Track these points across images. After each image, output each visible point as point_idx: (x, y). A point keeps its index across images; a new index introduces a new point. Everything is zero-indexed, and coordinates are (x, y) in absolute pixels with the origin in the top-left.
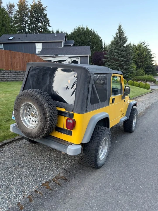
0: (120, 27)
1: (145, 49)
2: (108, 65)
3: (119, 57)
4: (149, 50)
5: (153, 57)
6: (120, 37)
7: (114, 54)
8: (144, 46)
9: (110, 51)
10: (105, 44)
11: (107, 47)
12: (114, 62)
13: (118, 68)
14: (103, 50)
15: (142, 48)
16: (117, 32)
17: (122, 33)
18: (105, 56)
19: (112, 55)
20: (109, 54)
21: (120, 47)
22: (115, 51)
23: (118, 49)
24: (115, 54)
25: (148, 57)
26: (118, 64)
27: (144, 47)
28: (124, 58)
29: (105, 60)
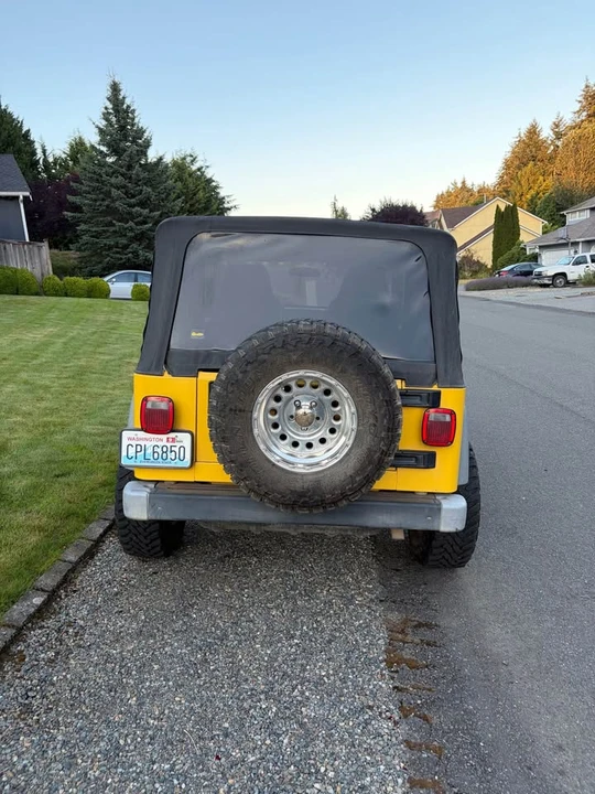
0: (115, 88)
1: (199, 178)
2: (92, 237)
3: (133, 206)
4: (214, 184)
5: (229, 209)
6: (122, 128)
7: (108, 194)
8: (194, 168)
9: (91, 179)
10: (44, 152)
11: (55, 163)
12: (114, 225)
13: (135, 245)
14: (39, 173)
15: (190, 175)
16: (106, 108)
17: (126, 111)
18: (70, 198)
19: (101, 196)
20: (86, 192)
21: (130, 167)
22: (113, 180)
23: (122, 175)
24: (115, 192)
25: (215, 207)
26: (132, 230)
27: (195, 172)
28: (151, 211)
29: (74, 218)
